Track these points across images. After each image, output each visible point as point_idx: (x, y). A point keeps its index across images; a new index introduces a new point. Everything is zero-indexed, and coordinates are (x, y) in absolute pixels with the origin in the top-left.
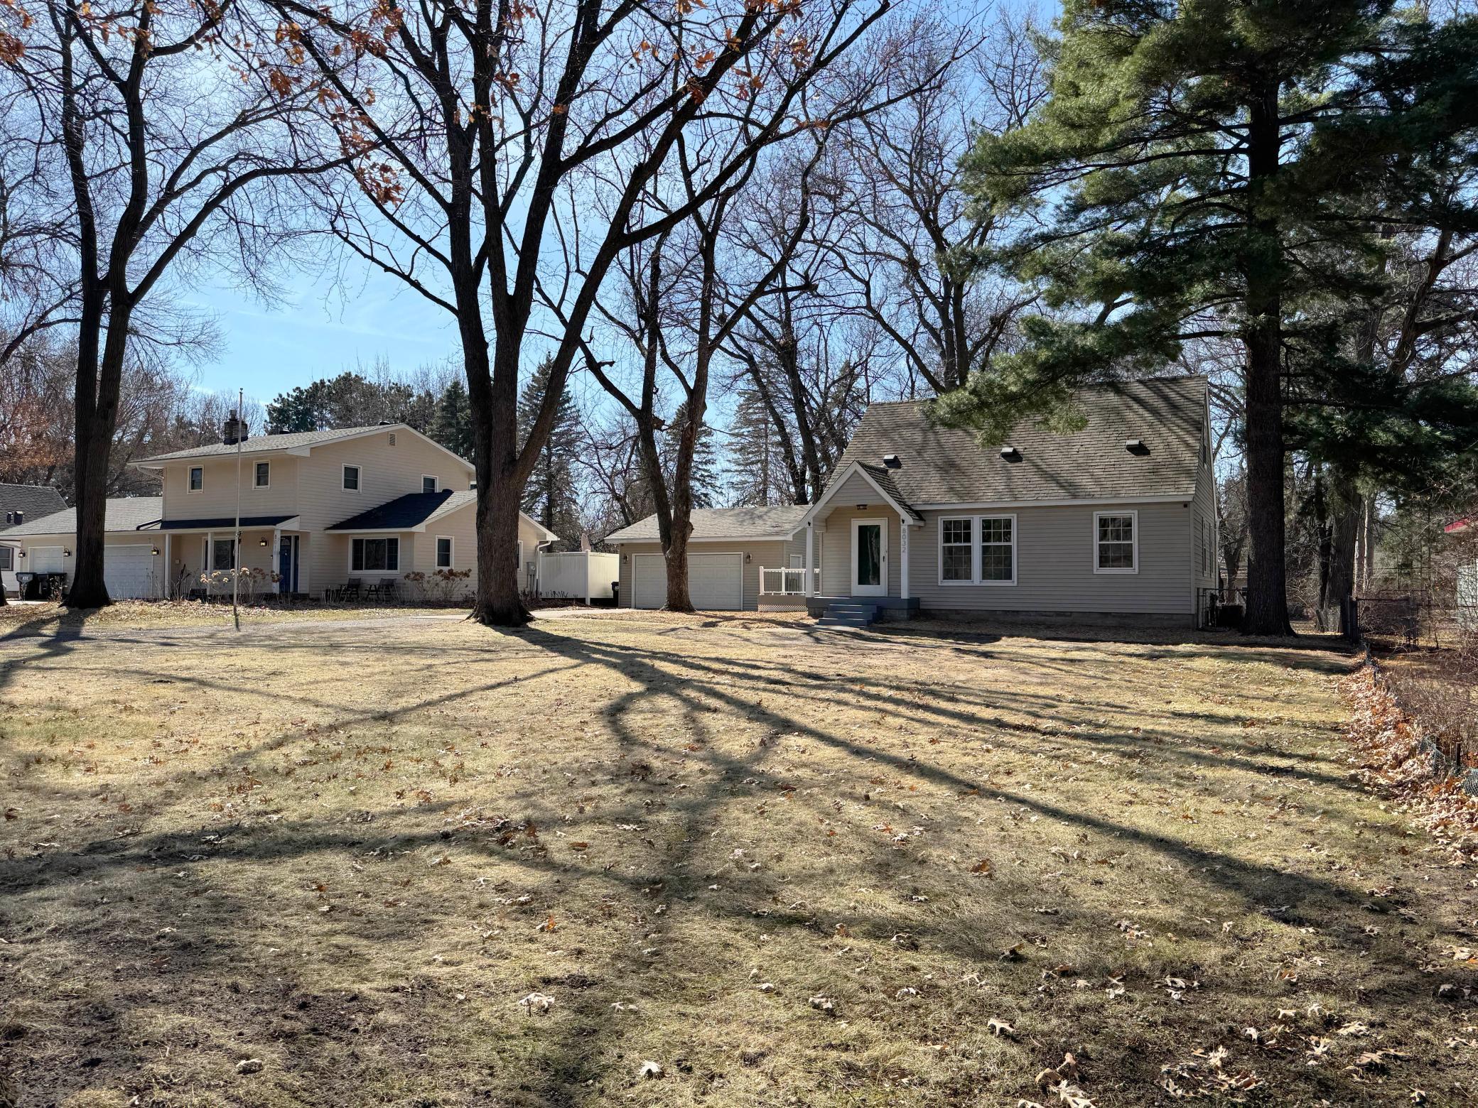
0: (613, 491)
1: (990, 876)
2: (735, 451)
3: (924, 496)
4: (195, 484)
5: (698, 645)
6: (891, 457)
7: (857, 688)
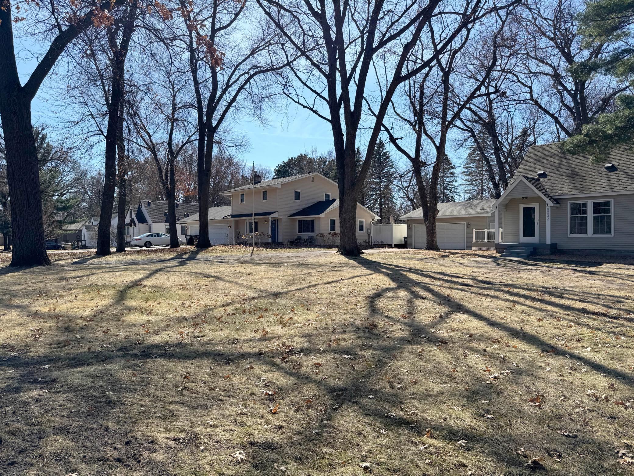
0: (408, 197)
1: (539, 406)
2: (466, 175)
3: (560, 191)
4: (242, 201)
5: (435, 266)
6: (542, 172)
7: (507, 289)
